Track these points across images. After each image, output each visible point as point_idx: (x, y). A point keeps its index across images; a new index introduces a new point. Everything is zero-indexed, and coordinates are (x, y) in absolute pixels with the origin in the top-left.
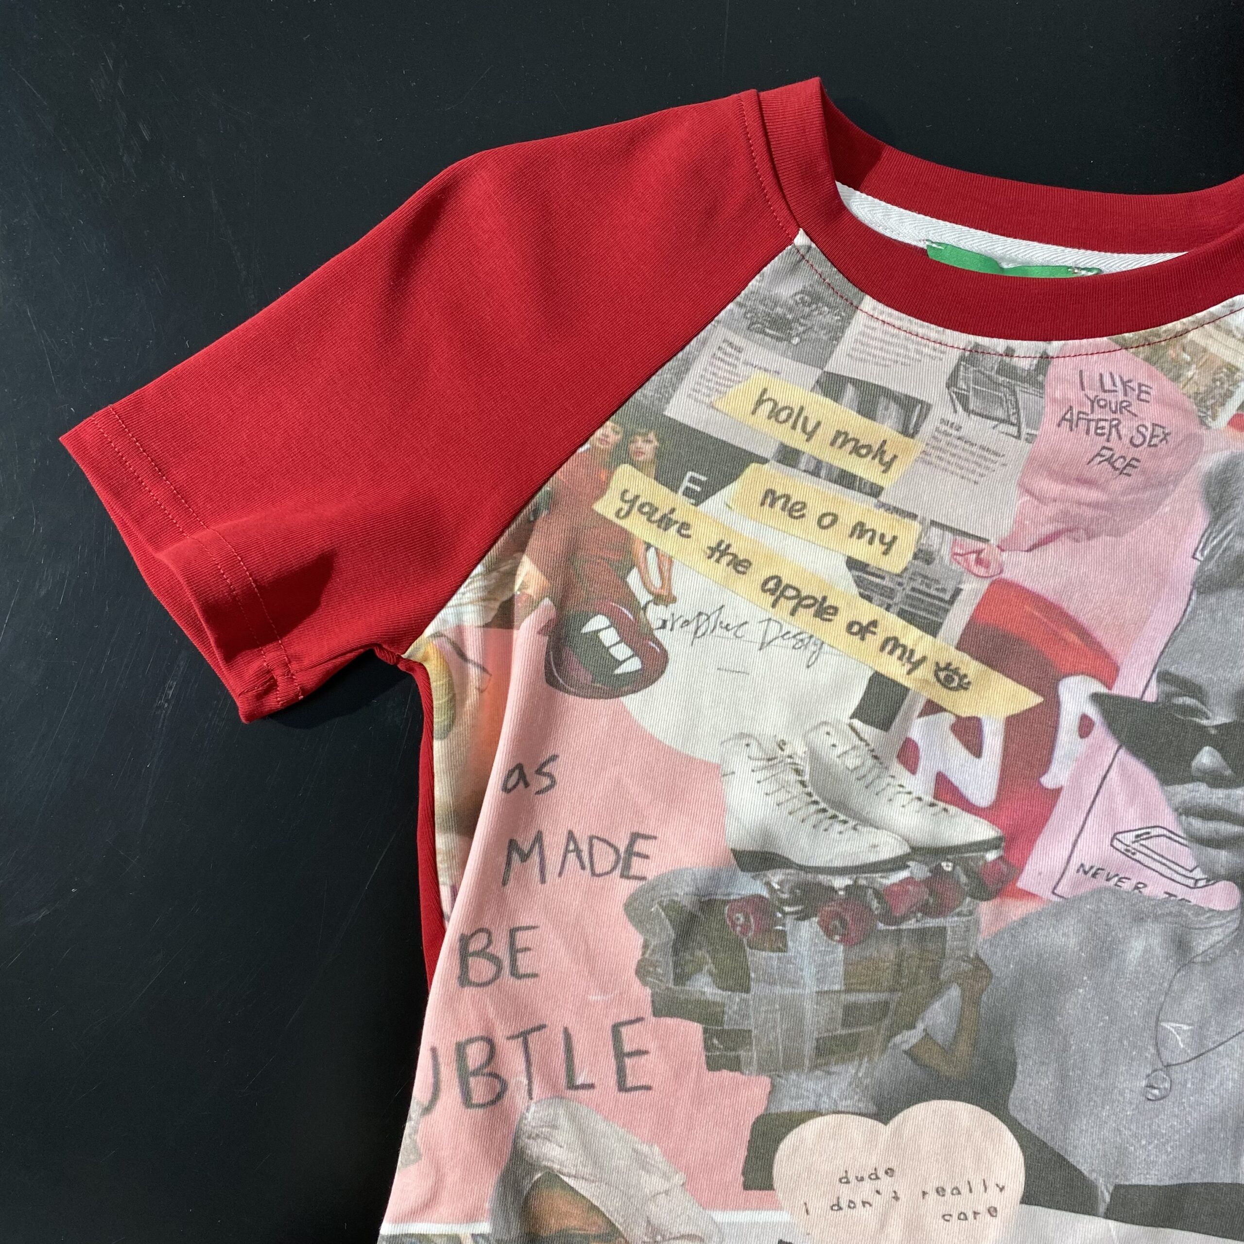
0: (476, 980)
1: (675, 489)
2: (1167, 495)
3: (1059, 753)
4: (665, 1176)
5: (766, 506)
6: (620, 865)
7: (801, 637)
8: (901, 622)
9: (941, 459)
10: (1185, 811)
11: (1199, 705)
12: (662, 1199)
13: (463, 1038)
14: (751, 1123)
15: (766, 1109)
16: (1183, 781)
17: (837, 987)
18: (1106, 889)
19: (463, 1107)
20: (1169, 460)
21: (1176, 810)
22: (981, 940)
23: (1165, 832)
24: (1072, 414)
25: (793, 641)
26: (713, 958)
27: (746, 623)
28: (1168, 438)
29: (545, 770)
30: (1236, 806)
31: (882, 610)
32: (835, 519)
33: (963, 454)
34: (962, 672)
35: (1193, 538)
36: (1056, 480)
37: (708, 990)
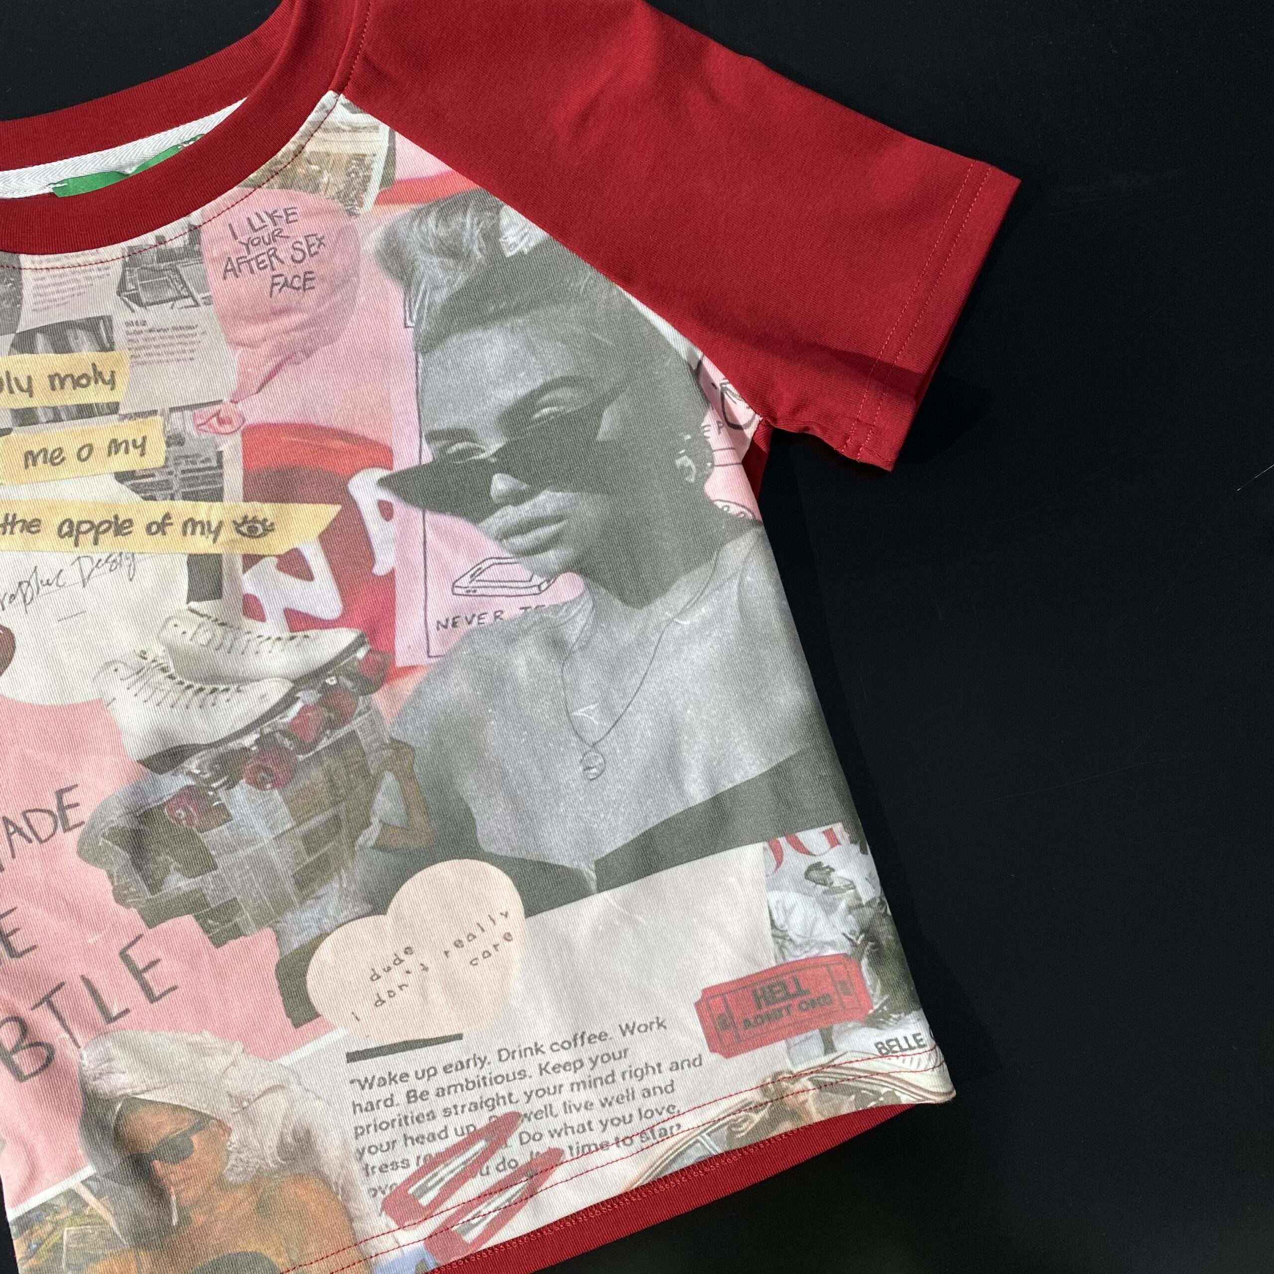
2: (356, 288)
3: (376, 542)
4: (226, 1052)
5: (31, 467)
6: (59, 823)
7: (112, 559)
8: (189, 504)
9: (149, 355)
10: (504, 535)
11: (472, 445)
12: (233, 1072)
14: (273, 971)
15: (281, 954)
16: (491, 512)
17: (289, 826)
18: (473, 631)
19: (18, 1084)
20: (337, 259)
21: (496, 538)
22: (388, 725)
23: (494, 561)
24: (232, 264)
25: (108, 565)
26: (174, 856)
27: (61, 571)
28: (323, 241)
30: (545, 510)
31: (168, 502)
32: (91, 447)
33: (165, 342)
34: (261, 518)
35: (398, 312)
36: (256, 323)
37: (181, 884)
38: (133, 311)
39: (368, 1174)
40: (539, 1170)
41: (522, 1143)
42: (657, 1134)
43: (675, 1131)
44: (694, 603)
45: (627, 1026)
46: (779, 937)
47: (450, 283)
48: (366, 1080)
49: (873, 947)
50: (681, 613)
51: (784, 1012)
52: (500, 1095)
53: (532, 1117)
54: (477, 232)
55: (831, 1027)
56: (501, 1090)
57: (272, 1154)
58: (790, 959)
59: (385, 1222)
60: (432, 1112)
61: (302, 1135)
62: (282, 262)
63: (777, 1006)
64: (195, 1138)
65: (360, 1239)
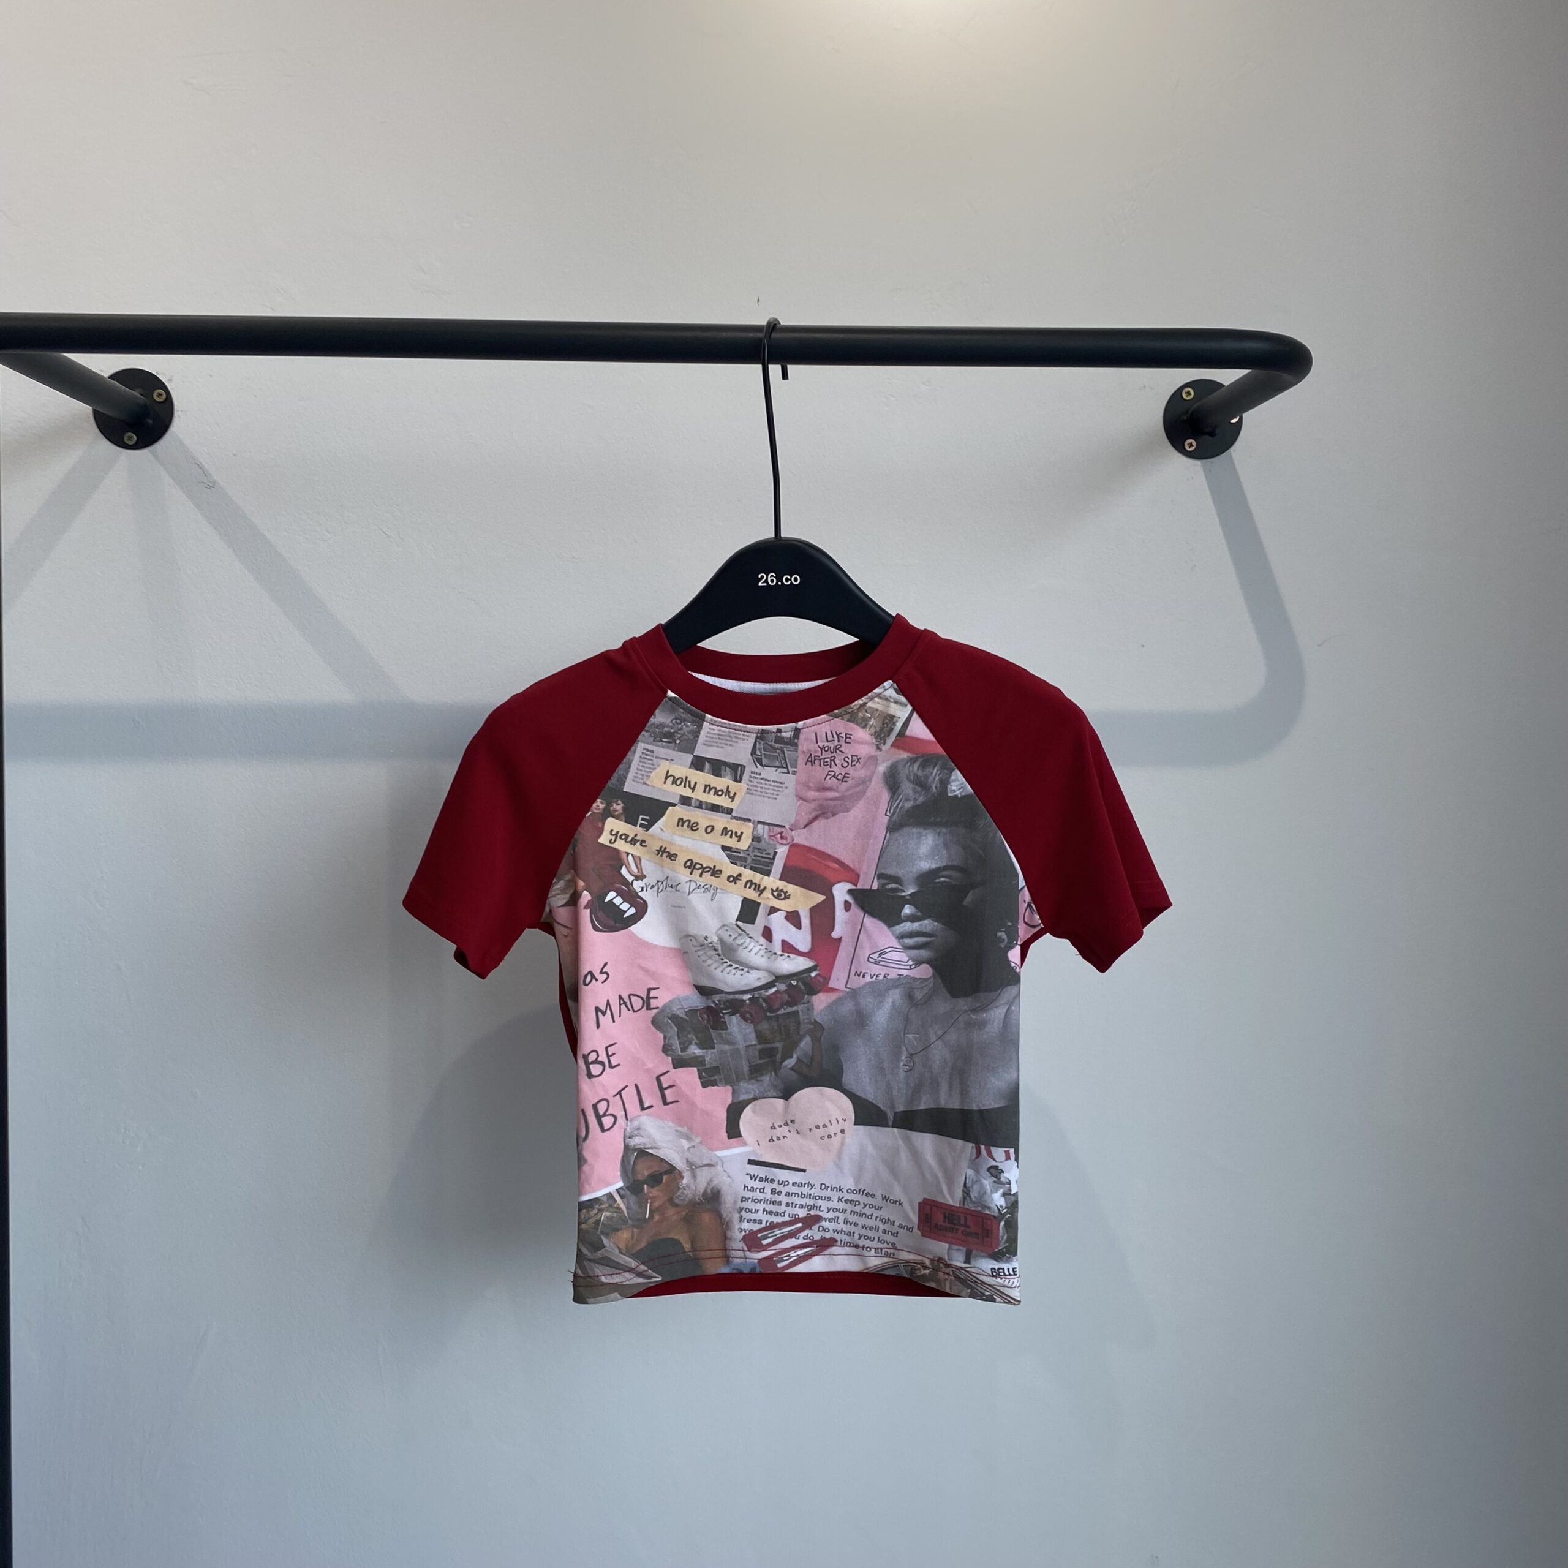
1: (635, 825)
2: (867, 788)
3: (837, 921)
5: (680, 827)
6: (645, 1005)
8: (752, 873)
9: (756, 791)
10: (901, 936)
11: (899, 886)
12: (692, 1150)
14: (726, 1107)
15: (732, 1101)
16: (898, 923)
17: (754, 1043)
18: (871, 982)
20: (864, 771)
21: (897, 937)
24: (811, 758)
25: (703, 889)
26: (697, 1037)
27: (680, 883)
28: (860, 760)
29: (604, 971)
30: (926, 929)
31: (742, 868)
32: (713, 828)
33: (767, 787)
34: (785, 890)
36: (813, 791)
37: (696, 1051)
38: (757, 767)
39: (741, 1221)
40: (823, 1245)
41: (819, 1230)
42: (883, 1253)
43: (893, 1256)
44: (981, 1009)
45: (885, 1196)
46: (966, 1192)
47: (915, 800)
50: (973, 1010)
51: (954, 1230)
52: (815, 1205)
53: (827, 1220)
54: (938, 778)
55: (973, 1251)
56: (817, 1203)
57: (699, 1195)
58: (967, 1207)
60: (780, 1202)
61: (716, 1191)
62: (837, 767)
63: (953, 1226)
64: (666, 1176)
65: (728, 1248)
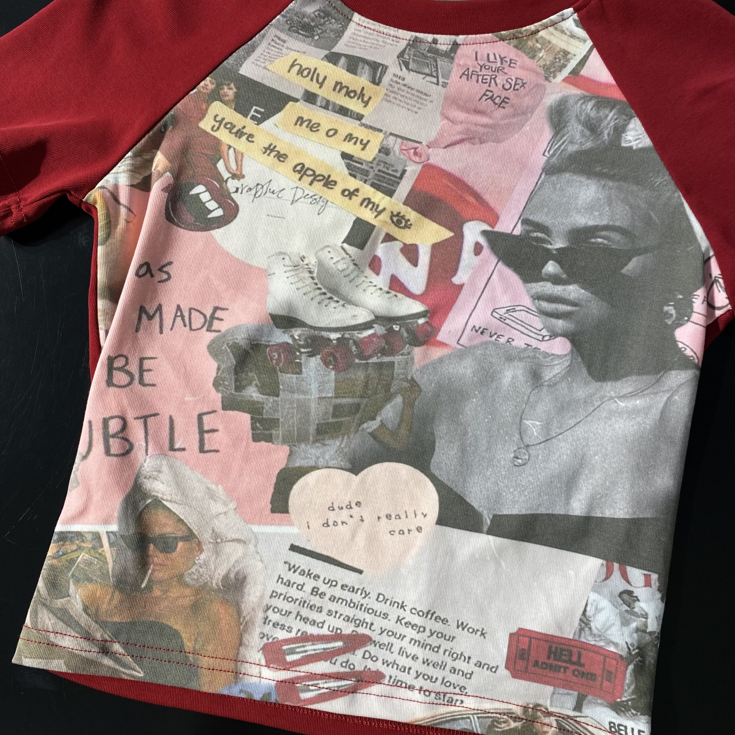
0: (118, 384)
1: (246, 116)
2: (527, 120)
3: (463, 264)
4: (225, 504)
5: (298, 126)
6: (207, 324)
7: (315, 197)
8: (372, 190)
9: (395, 98)
10: (538, 297)
11: (546, 237)
12: (222, 517)
13: (107, 416)
14: (277, 473)
15: (287, 465)
16: (537, 281)
17: (330, 395)
18: (490, 342)
19: (104, 456)
20: (526, 99)
21: (532, 297)
22: (414, 369)
23: (525, 308)
24: (468, 72)
25: (311, 200)
26: (259, 377)
27: (284, 189)
28: (525, 85)
29: (164, 269)
30: (569, 295)
31: (361, 183)
32: (336, 132)
33: (408, 96)
34: (407, 218)
35: (543, 145)
36: (462, 111)
37: (254, 395)
38: (401, 70)
39: (265, 623)
40: (365, 679)
41: (363, 657)
42: (446, 699)
43: (458, 703)
44: (633, 395)
45: (462, 623)
46: (584, 622)
47: (581, 144)
48: (294, 566)
49: (640, 661)
50: (622, 397)
51: (562, 670)
52: (366, 621)
53: (378, 645)
54: (612, 124)
55: (587, 696)
56: (369, 618)
57: (218, 579)
58: (583, 640)
59: (259, 657)
60: (321, 607)
61: (241, 577)
62: (496, 85)
63: (560, 663)
64: (180, 544)
65: (240, 658)
